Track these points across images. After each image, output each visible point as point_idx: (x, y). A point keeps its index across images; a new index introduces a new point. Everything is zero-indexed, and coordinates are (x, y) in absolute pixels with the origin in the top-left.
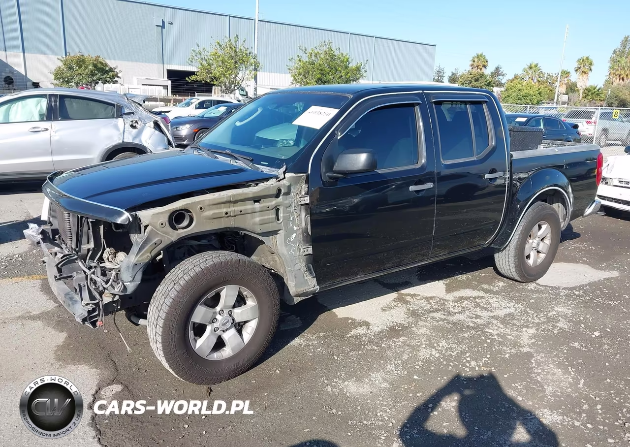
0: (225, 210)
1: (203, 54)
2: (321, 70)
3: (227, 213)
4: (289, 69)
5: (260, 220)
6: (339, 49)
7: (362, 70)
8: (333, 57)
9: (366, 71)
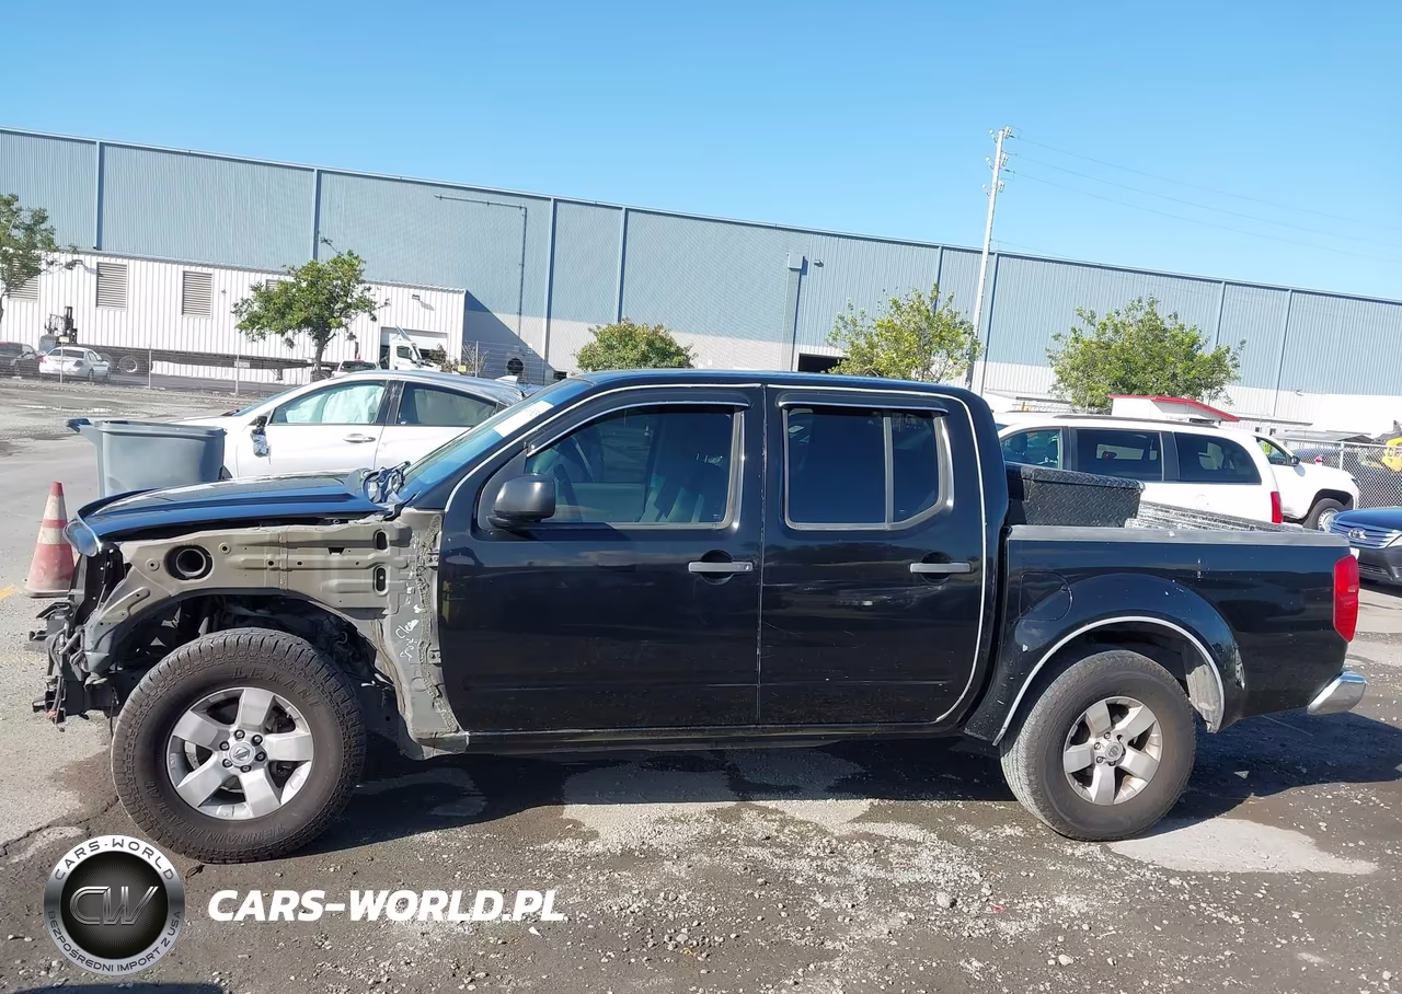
0: (269, 557)
1: (859, 323)
2: (1127, 361)
3: (271, 563)
4: (1050, 357)
5: (339, 585)
6: (1176, 317)
7: (1228, 362)
8: (1156, 333)
9: (1236, 366)
